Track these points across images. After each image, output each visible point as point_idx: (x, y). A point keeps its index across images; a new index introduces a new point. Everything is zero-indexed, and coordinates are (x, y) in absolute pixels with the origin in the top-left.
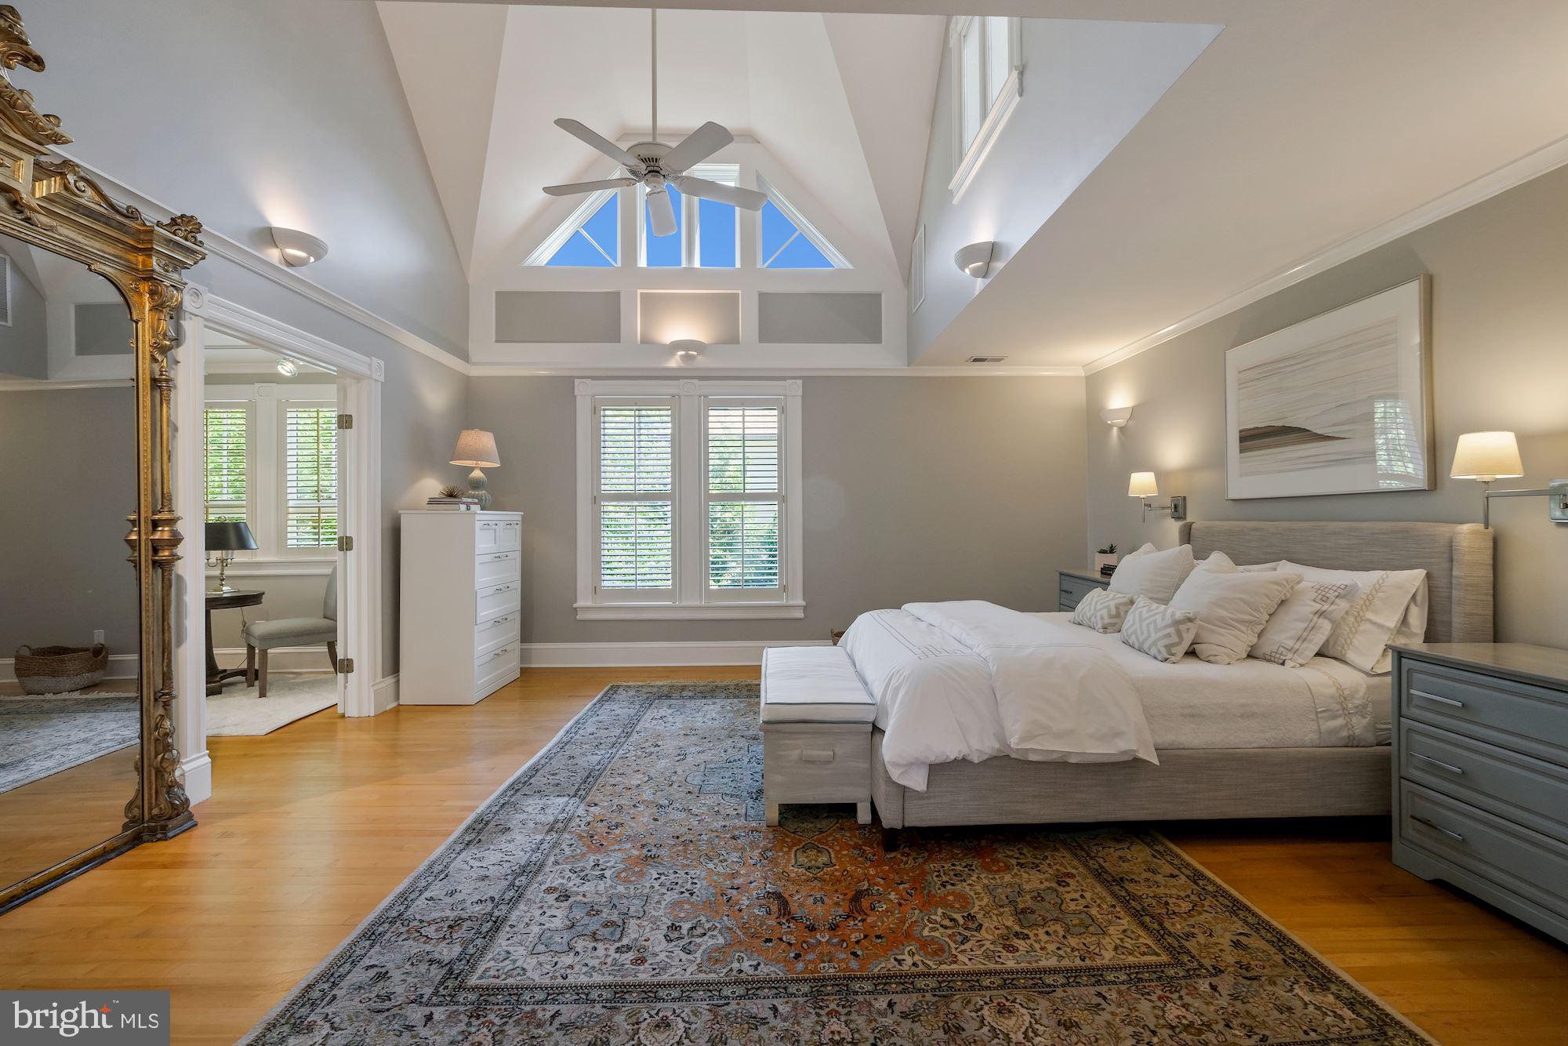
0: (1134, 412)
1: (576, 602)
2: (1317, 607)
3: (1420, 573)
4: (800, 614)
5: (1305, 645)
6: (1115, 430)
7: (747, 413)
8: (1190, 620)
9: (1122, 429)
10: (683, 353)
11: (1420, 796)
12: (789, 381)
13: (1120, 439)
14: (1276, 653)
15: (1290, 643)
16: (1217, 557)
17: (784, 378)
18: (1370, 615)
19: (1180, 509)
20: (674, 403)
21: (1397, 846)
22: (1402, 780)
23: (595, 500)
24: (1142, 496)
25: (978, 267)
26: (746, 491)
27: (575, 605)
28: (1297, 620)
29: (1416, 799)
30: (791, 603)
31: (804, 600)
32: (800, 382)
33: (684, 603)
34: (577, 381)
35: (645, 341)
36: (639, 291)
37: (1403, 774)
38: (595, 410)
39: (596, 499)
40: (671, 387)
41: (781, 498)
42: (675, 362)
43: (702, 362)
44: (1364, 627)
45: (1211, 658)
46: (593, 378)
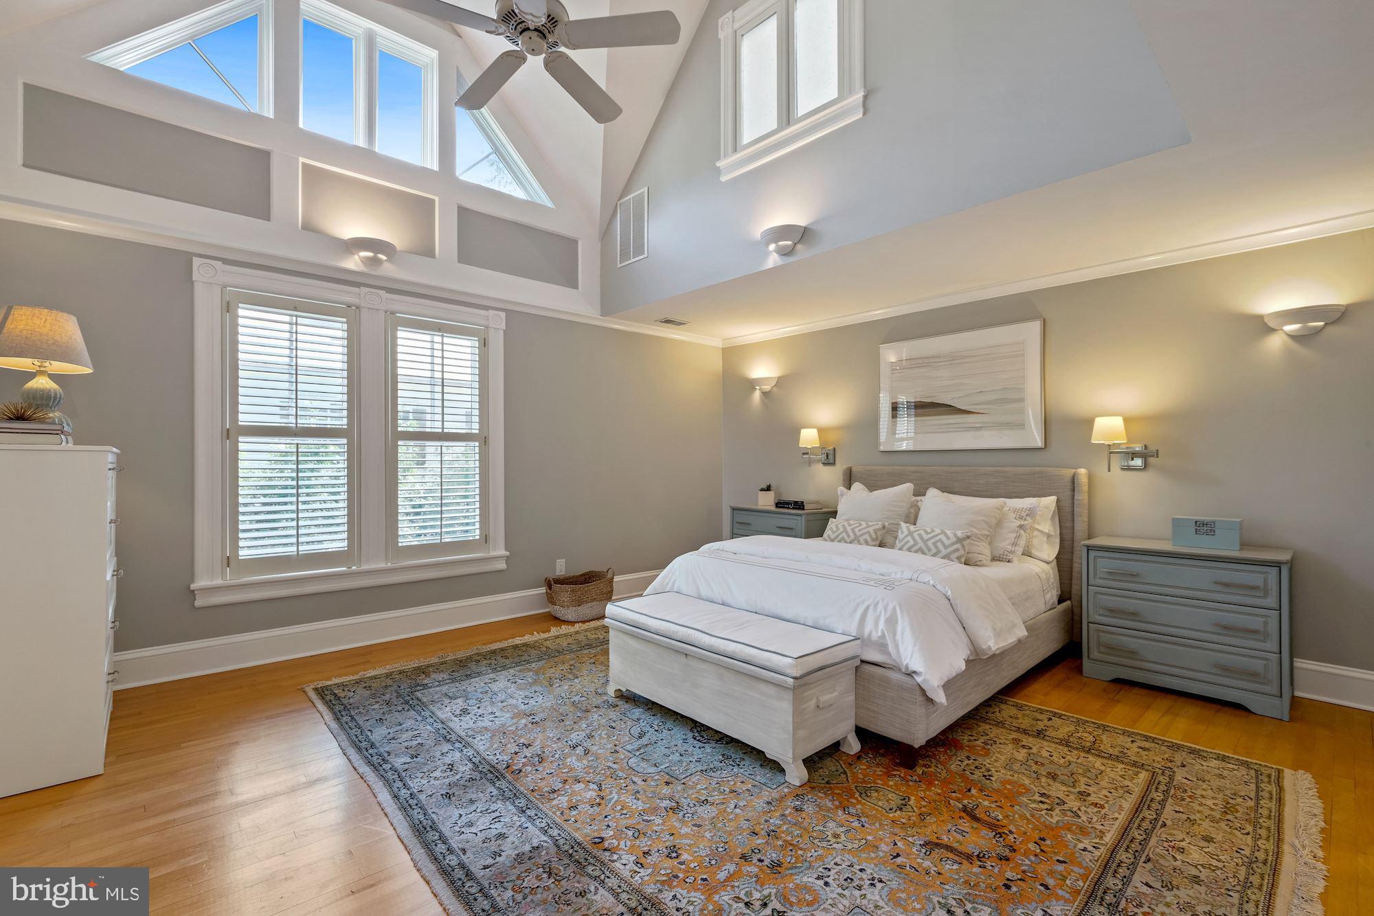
0: (781, 381)
1: (193, 581)
2: (1018, 523)
3: (1054, 498)
4: (502, 565)
5: (1016, 548)
6: (757, 395)
7: (446, 340)
8: (968, 537)
9: (765, 394)
10: (370, 254)
11: (1105, 632)
12: (492, 312)
13: (761, 399)
14: (1004, 555)
15: (1010, 548)
16: (932, 492)
17: (486, 308)
18: (1037, 526)
19: (831, 457)
20: (351, 314)
21: (1086, 664)
22: (1090, 624)
23: (227, 434)
24: (809, 447)
25: (787, 246)
26: (445, 431)
27: (193, 587)
28: (1009, 532)
29: (1101, 634)
30: (493, 554)
31: (506, 550)
32: (503, 314)
33: (365, 567)
34: (197, 262)
35: (308, 227)
36: (302, 160)
37: (1091, 620)
38: (229, 308)
39: (232, 433)
40: (347, 295)
41: (483, 439)
42: (354, 263)
43: (389, 269)
44: (1036, 533)
45: (978, 563)
46: (226, 261)
